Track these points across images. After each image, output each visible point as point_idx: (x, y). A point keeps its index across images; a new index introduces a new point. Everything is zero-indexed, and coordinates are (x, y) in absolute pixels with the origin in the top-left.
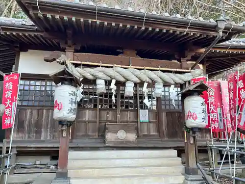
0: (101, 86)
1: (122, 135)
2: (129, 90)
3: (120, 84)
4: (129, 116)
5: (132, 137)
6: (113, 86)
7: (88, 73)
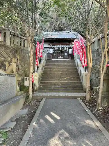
0: (56, 48)
1: (60, 57)
2: (60, 49)
3: (59, 48)
4: (63, 54)
5: (63, 57)
6: (58, 48)
7: (54, 46)
